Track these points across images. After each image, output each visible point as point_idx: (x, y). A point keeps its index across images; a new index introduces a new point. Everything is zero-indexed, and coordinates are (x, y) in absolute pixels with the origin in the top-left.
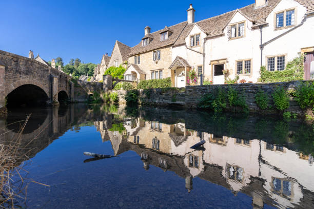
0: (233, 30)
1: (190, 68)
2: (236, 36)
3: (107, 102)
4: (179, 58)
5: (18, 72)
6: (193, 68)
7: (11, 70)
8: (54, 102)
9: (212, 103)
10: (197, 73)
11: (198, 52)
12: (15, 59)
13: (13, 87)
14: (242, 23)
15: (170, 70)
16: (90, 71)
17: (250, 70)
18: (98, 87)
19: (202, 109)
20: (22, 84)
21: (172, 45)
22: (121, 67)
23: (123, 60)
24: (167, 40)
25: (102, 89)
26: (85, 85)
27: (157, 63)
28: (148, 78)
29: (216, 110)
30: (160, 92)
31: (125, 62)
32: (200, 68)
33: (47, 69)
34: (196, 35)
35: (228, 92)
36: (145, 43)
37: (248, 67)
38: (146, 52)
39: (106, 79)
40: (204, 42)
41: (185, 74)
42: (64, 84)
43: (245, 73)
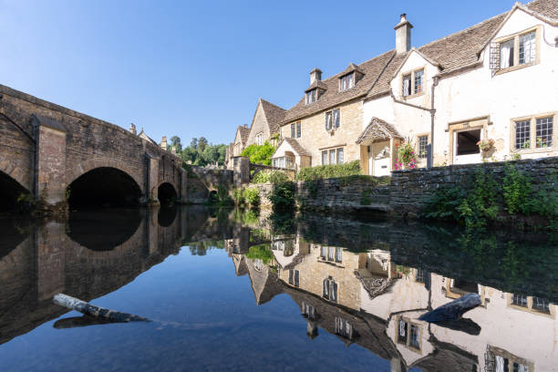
0: (506, 52)
1: (402, 139)
2: (511, 63)
3: (239, 205)
4: (376, 121)
5: (90, 144)
6: (406, 140)
7: (78, 141)
8: (150, 201)
9: (458, 205)
10: (417, 151)
11: (420, 108)
12: (85, 123)
13: (80, 170)
14: (531, 33)
15: (359, 146)
16: (221, 158)
17: (550, 138)
18: (226, 179)
19: (432, 221)
20: (96, 166)
21: (364, 98)
22: (266, 144)
23: (272, 132)
24: (354, 89)
25: (232, 181)
26: (204, 175)
27: (332, 134)
28: (317, 163)
29: (469, 222)
30: (337, 184)
31: (275, 135)
32: (423, 139)
33: (140, 143)
34: (416, 72)
35: (505, 179)
36: (310, 99)
37: (544, 133)
38: (313, 115)
39: (239, 164)
40: (434, 85)
41: (391, 153)
42: (169, 172)
43: (538, 146)
